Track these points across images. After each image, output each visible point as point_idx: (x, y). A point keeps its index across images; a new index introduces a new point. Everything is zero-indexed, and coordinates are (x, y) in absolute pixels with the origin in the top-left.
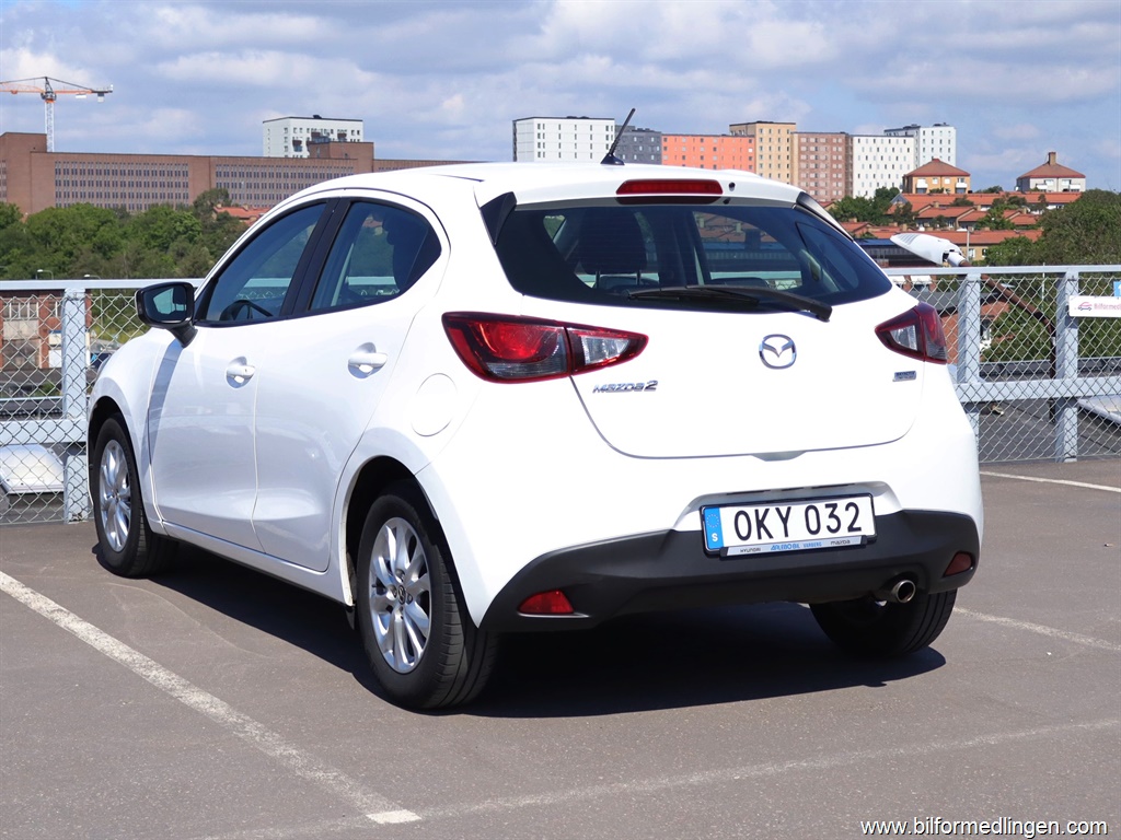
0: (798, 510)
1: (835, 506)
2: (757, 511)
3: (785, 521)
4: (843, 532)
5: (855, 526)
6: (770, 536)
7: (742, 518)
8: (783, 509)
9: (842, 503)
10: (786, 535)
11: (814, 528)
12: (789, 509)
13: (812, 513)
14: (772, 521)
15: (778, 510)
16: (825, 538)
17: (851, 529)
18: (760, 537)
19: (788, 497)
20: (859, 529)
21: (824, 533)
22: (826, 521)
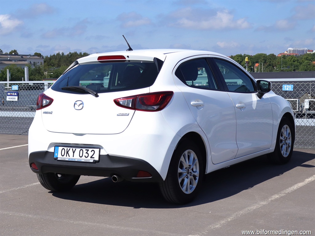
0: (78, 150)
1: (88, 150)
2: (67, 149)
3: (74, 152)
4: (89, 158)
5: (92, 157)
6: (69, 156)
7: (63, 150)
8: (74, 149)
9: (90, 150)
10: (73, 156)
11: (81, 156)
12: (75, 149)
13: (81, 151)
14: (71, 152)
15: (73, 149)
16: (83, 159)
17: (91, 157)
18: (66, 156)
19: (76, 146)
20: (94, 158)
21: (83, 157)
22: (85, 154)
